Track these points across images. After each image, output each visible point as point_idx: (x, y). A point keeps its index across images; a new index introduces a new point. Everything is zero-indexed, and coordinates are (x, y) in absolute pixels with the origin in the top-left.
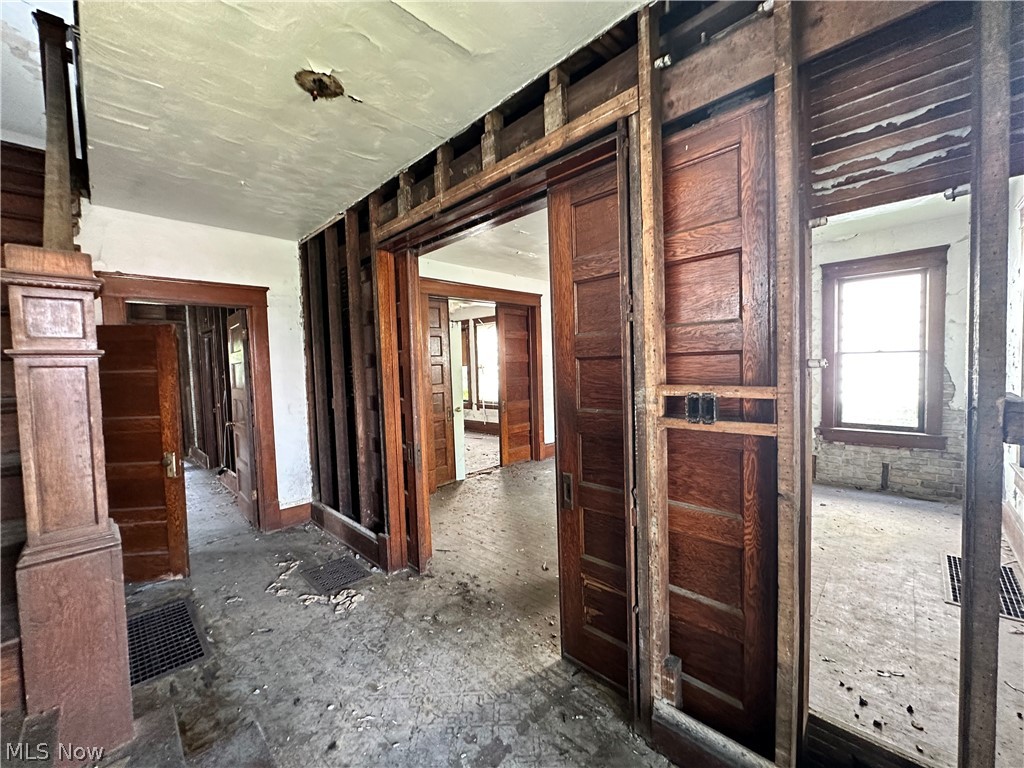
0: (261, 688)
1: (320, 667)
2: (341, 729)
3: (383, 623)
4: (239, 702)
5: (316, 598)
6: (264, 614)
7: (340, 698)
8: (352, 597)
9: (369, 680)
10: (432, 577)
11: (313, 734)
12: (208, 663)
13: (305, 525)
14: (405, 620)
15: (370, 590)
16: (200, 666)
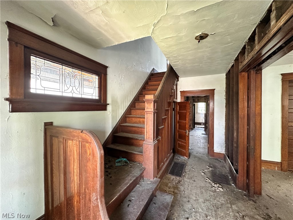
0: (184, 192)
1: (198, 198)
2: (192, 217)
3: (223, 202)
4: (179, 191)
5: (210, 181)
6: (196, 176)
7: (197, 210)
8: (219, 187)
9: (207, 213)
10: (255, 202)
11: (186, 211)
12: (181, 179)
13: (221, 160)
14: (231, 207)
15: (227, 190)
16: (179, 179)
